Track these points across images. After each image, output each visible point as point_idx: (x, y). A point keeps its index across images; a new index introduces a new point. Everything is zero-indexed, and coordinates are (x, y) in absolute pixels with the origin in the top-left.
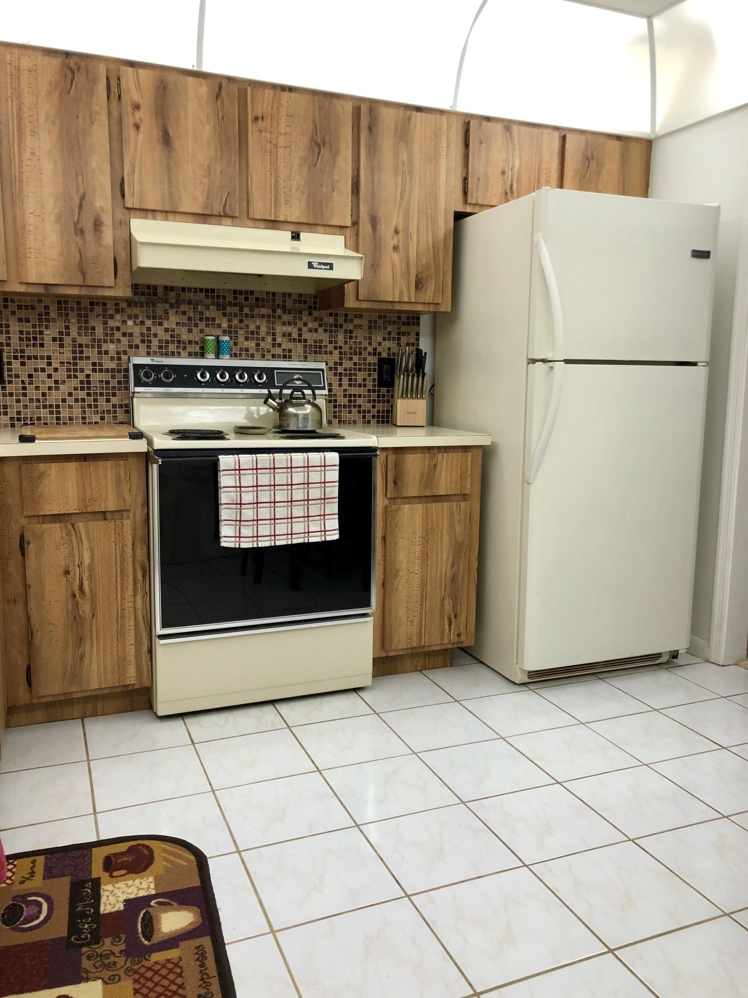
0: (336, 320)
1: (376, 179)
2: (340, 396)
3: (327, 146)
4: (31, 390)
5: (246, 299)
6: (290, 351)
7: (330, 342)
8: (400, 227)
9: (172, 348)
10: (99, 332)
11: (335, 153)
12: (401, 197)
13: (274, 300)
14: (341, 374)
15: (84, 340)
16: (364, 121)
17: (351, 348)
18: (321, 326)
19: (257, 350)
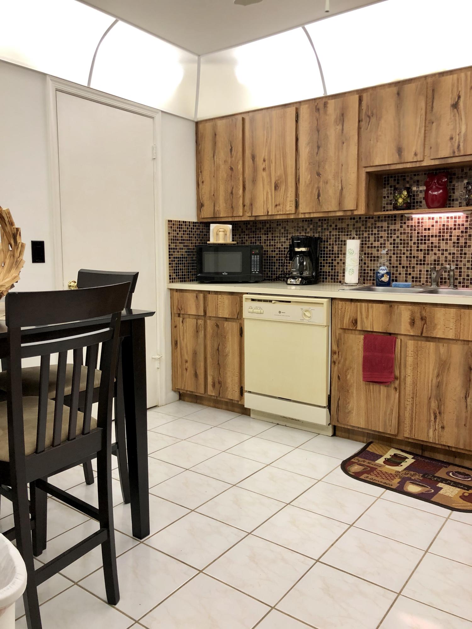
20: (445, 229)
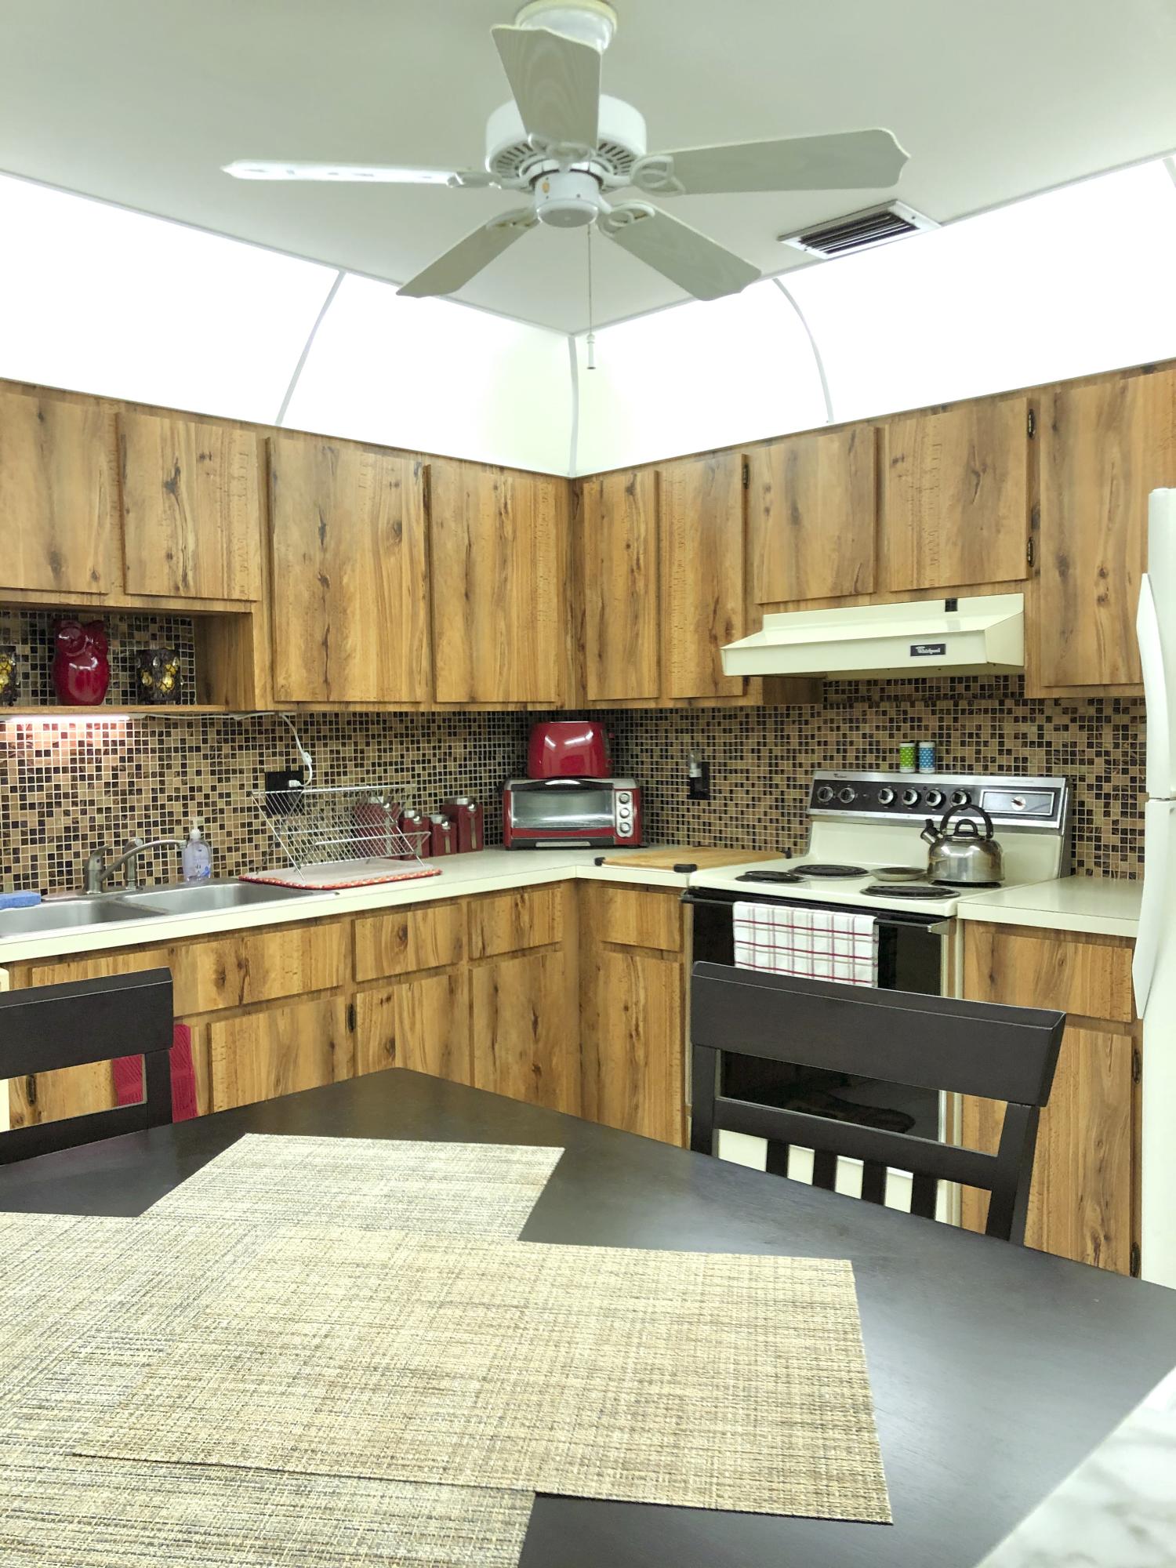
0: (1099, 711)
1: (1066, 500)
2: (1107, 831)
3: (990, 471)
4: (732, 809)
5: (967, 688)
6: (1025, 760)
7: (1090, 745)
8: (1110, 566)
9: (870, 758)
10: (794, 742)
11: (1000, 479)
12: (1110, 519)
13: (1006, 687)
14: (1107, 796)
15: (778, 751)
16: (1045, 419)
17: (1125, 754)
18: (1073, 720)
19: (978, 760)
20: (83, 752)
